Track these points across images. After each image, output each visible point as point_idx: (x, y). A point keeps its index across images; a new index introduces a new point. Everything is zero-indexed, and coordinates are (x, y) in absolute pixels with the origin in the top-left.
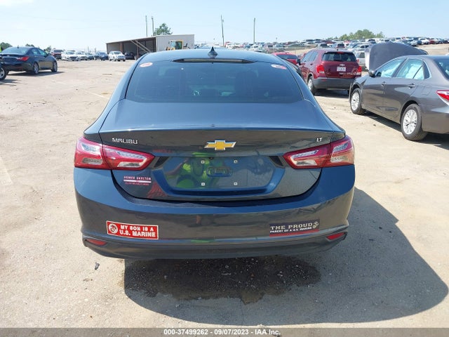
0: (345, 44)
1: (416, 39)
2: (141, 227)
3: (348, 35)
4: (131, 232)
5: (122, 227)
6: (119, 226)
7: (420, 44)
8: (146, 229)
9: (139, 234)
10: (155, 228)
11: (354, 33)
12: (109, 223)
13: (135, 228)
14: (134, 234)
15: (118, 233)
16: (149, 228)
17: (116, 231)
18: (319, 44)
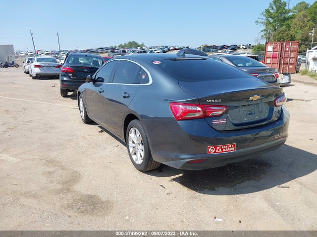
0: (126, 50)
1: (166, 47)
2: (228, 146)
3: (123, 45)
4: (222, 149)
5: (218, 148)
6: (216, 148)
7: (169, 50)
8: (230, 146)
9: (227, 150)
10: (234, 145)
11: (127, 43)
12: (209, 148)
13: (225, 147)
14: (224, 150)
15: (215, 152)
16: (231, 145)
17: (214, 151)
18: (109, 51)
